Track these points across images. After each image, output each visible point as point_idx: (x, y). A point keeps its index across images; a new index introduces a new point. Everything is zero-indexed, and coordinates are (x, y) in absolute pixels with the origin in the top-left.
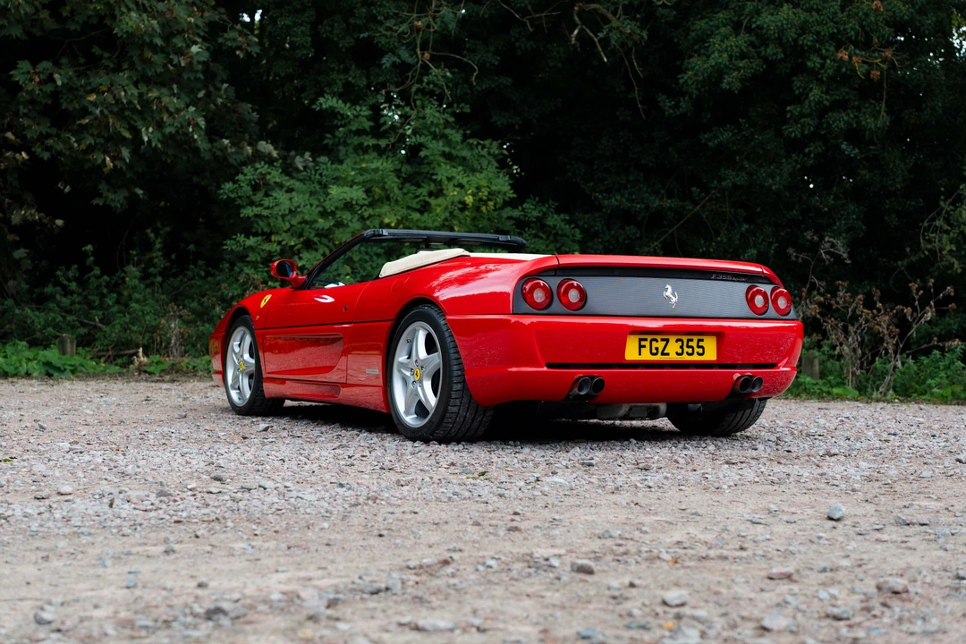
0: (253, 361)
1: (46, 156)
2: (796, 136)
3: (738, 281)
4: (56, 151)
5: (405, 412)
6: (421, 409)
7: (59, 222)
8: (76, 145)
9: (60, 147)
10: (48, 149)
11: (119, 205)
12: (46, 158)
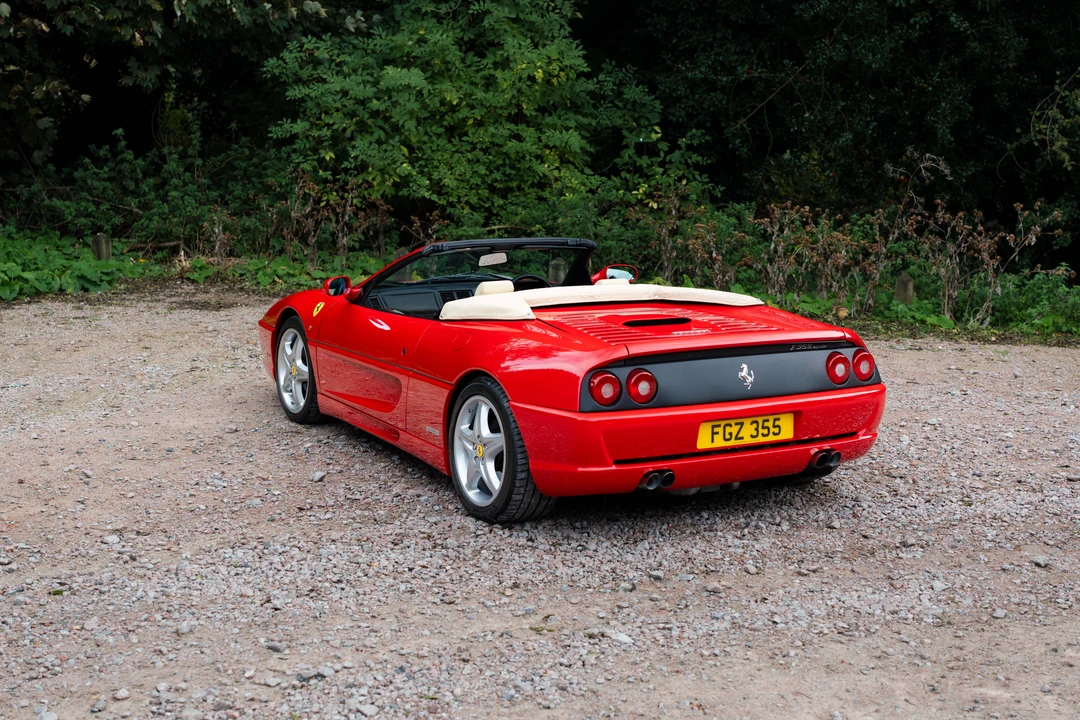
0: (305, 369)
1: (69, 30)
2: (900, 4)
3: (819, 349)
4: (79, 24)
5: (467, 485)
6: (483, 487)
7: (86, 97)
8: (101, 17)
9: (83, 18)
10: (71, 21)
11: (151, 86)
12: (68, 33)
